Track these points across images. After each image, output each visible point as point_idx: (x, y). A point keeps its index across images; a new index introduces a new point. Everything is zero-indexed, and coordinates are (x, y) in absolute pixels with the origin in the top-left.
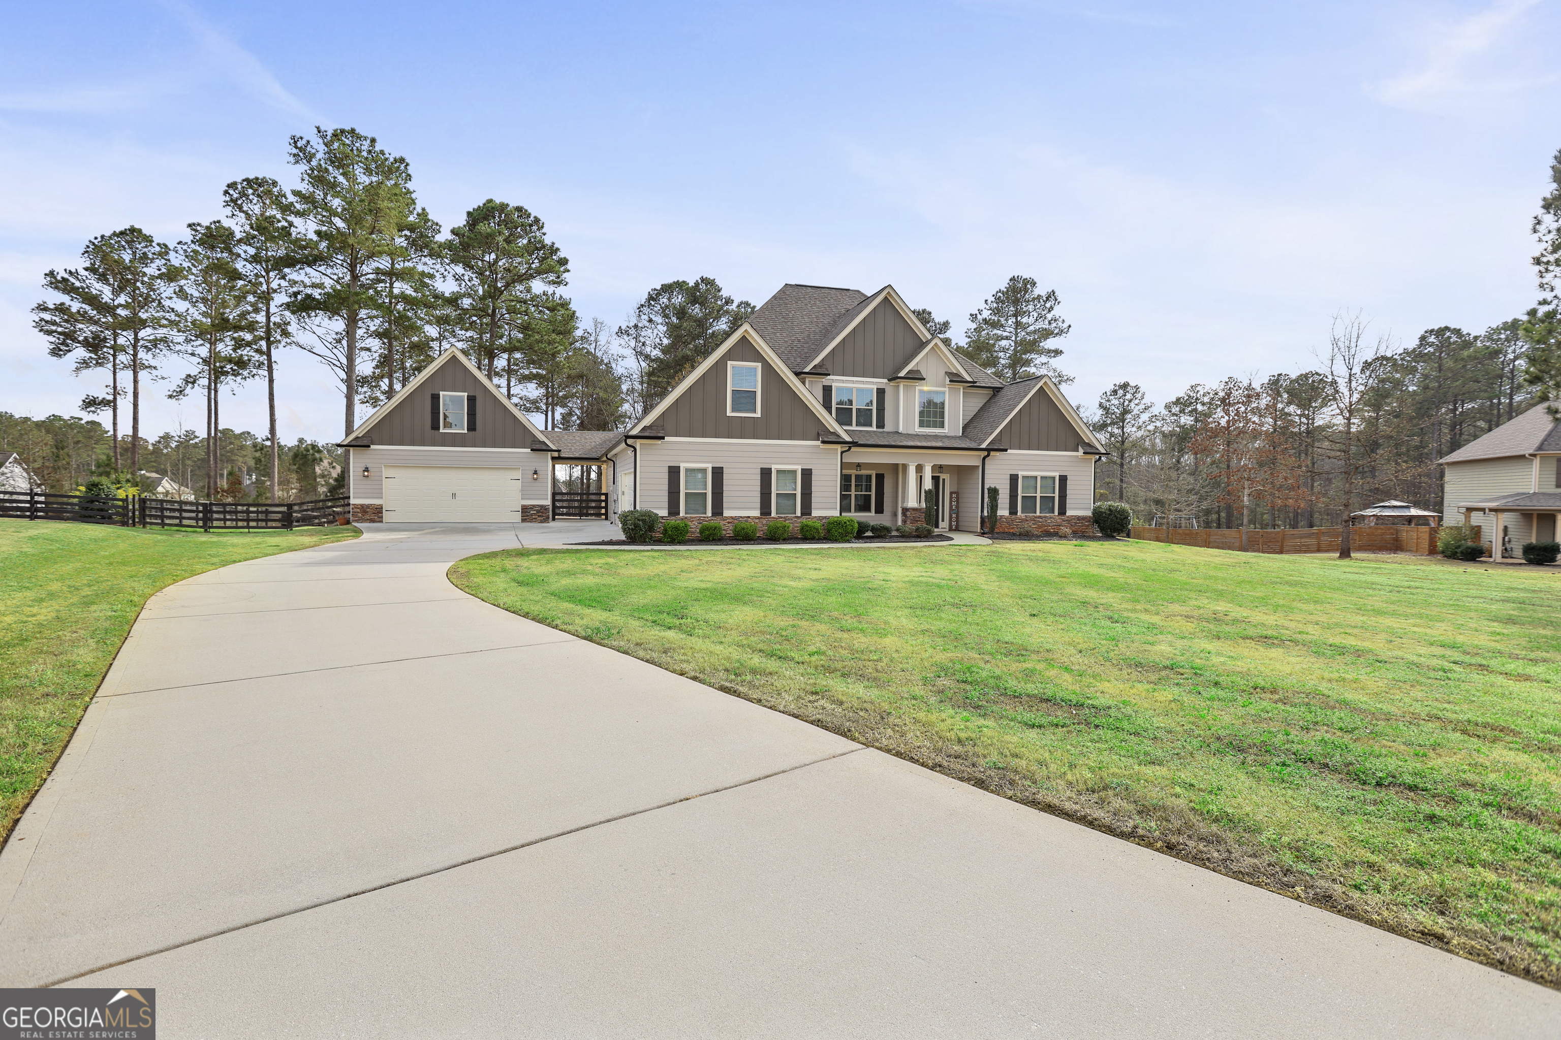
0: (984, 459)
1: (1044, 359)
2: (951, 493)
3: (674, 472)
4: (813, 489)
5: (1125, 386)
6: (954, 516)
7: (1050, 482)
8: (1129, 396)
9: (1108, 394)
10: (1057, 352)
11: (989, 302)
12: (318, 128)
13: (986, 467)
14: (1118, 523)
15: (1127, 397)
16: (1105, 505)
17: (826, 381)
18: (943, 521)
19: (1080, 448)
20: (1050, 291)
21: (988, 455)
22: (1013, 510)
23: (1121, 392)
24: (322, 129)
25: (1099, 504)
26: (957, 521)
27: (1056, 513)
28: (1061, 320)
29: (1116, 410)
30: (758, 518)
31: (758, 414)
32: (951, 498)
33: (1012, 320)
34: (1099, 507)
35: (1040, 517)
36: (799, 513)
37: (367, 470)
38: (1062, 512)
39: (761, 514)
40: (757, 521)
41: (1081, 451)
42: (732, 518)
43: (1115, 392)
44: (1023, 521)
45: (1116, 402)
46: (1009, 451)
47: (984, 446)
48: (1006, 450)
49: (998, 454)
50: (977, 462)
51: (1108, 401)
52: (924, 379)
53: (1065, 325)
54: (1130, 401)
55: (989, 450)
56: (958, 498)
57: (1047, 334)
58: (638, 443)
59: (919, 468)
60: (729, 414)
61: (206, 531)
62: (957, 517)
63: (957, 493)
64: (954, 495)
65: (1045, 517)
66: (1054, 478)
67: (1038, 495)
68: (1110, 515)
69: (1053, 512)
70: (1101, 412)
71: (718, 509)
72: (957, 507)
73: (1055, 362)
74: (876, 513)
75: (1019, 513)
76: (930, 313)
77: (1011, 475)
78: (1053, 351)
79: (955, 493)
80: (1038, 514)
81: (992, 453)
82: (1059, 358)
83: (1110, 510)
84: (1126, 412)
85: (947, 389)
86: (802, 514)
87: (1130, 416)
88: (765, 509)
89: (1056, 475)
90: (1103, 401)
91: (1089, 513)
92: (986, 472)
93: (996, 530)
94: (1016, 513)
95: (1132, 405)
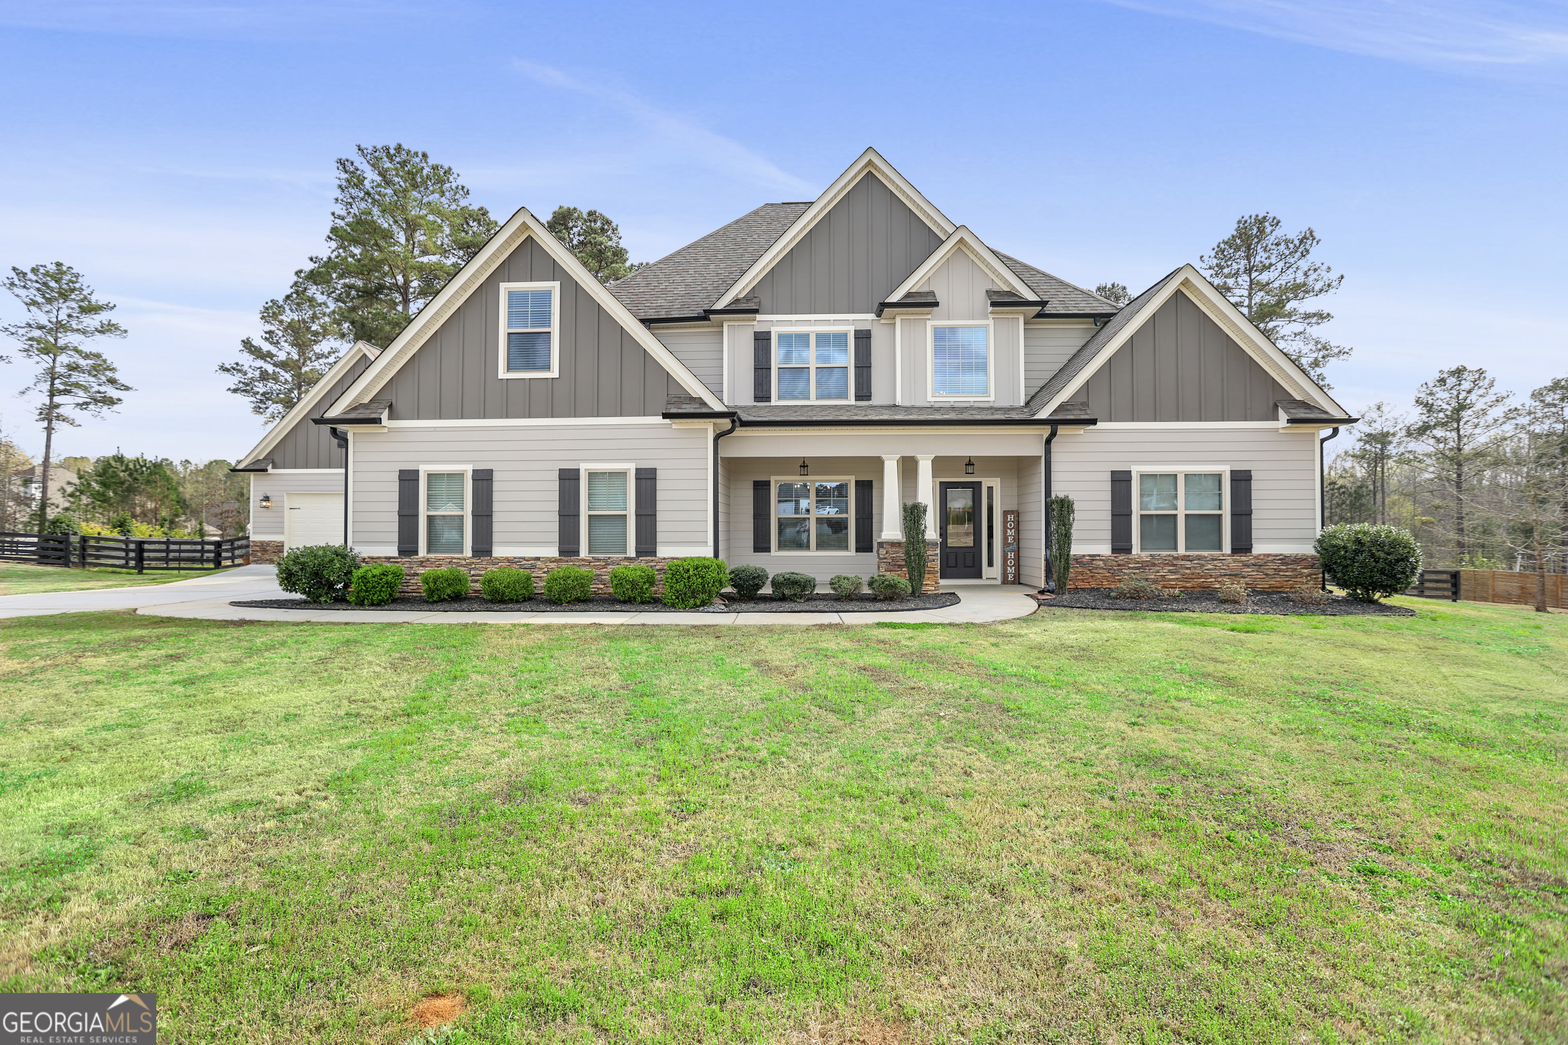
0: (1048, 442)
1: (1297, 327)
2: (1005, 513)
3: (408, 479)
4: (660, 506)
5: (1459, 372)
6: (1011, 555)
7: (1211, 484)
8: (1466, 385)
9: (1431, 384)
10: (1321, 317)
11: (1206, 258)
12: (359, 146)
13: (1055, 457)
14: (1382, 572)
15: (1462, 387)
16: (1345, 531)
17: (763, 322)
18: (990, 564)
19: (1281, 411)
20: (1305, 229)
21: (1053, 434)
22: (1121, 544)
23: (1451, 381)
24: (363, 146)
25: (1331, 528)
26: (1018, 566)
27: (1227, 548)
28: (1324, 267)
29: (1445, 406)
30: (552, 560)
31: (554, 373)
32: (1005, 522)
33: (1244, 279)
34: (1333, 536)
35: (1185, 558)
36: (631, 552)
37: (267, 499)
38: (1242, 545)
39: (562, 552)
40: (552, 565)
41: (1283, 416)
42: (508, 560)
43: (1442, 381)
44: (1144, 566)
45: (1446, 395)
46: (1100, 425)
47: (1044, 414)
48: (1093, 422)
49: (1080, 430)
50: (1036, 449)
51: (1431, 394)
52: (936, 304)
53: (1334, 275)
54: (1469, 392)
55: (1053, 423)
56: (1018, 523)
57: (1299, 290)
58: (351, 431)
59: (908, 467)
60: (503, 374)
61: (140, 573)
62: (1018, 558)
63: (1017, 514)
64: (1010, 517)
65: (1199, 558)
66: (1218, 477)
67: (1181, 513)
68: (1357, 552)
69: (1220, 548)
70: (1420, 409)
71: (483, 547)
72: (1017, 539)
73: (1318, 331)
74: (858, 550)
75: (1136, 550)
76: (1124, 288)
77: (1113, 473)
78: (1315, 315)
79: (1012, 512)
80: (1181, 550)
81: (1062, 430)
82: (1326, 325)
83: (1358, 541)
84: (1462, 407)
85: (990, 322)
86: (639, 553)
87: (1469, 412)
88: (568, 547)
89: (1225, 470)
90: (1423, 395)
91: (1308, 550)
92: (1054, 467)
93: (1070, 585)
94: (1128, 550)
95: (1473, 397)
